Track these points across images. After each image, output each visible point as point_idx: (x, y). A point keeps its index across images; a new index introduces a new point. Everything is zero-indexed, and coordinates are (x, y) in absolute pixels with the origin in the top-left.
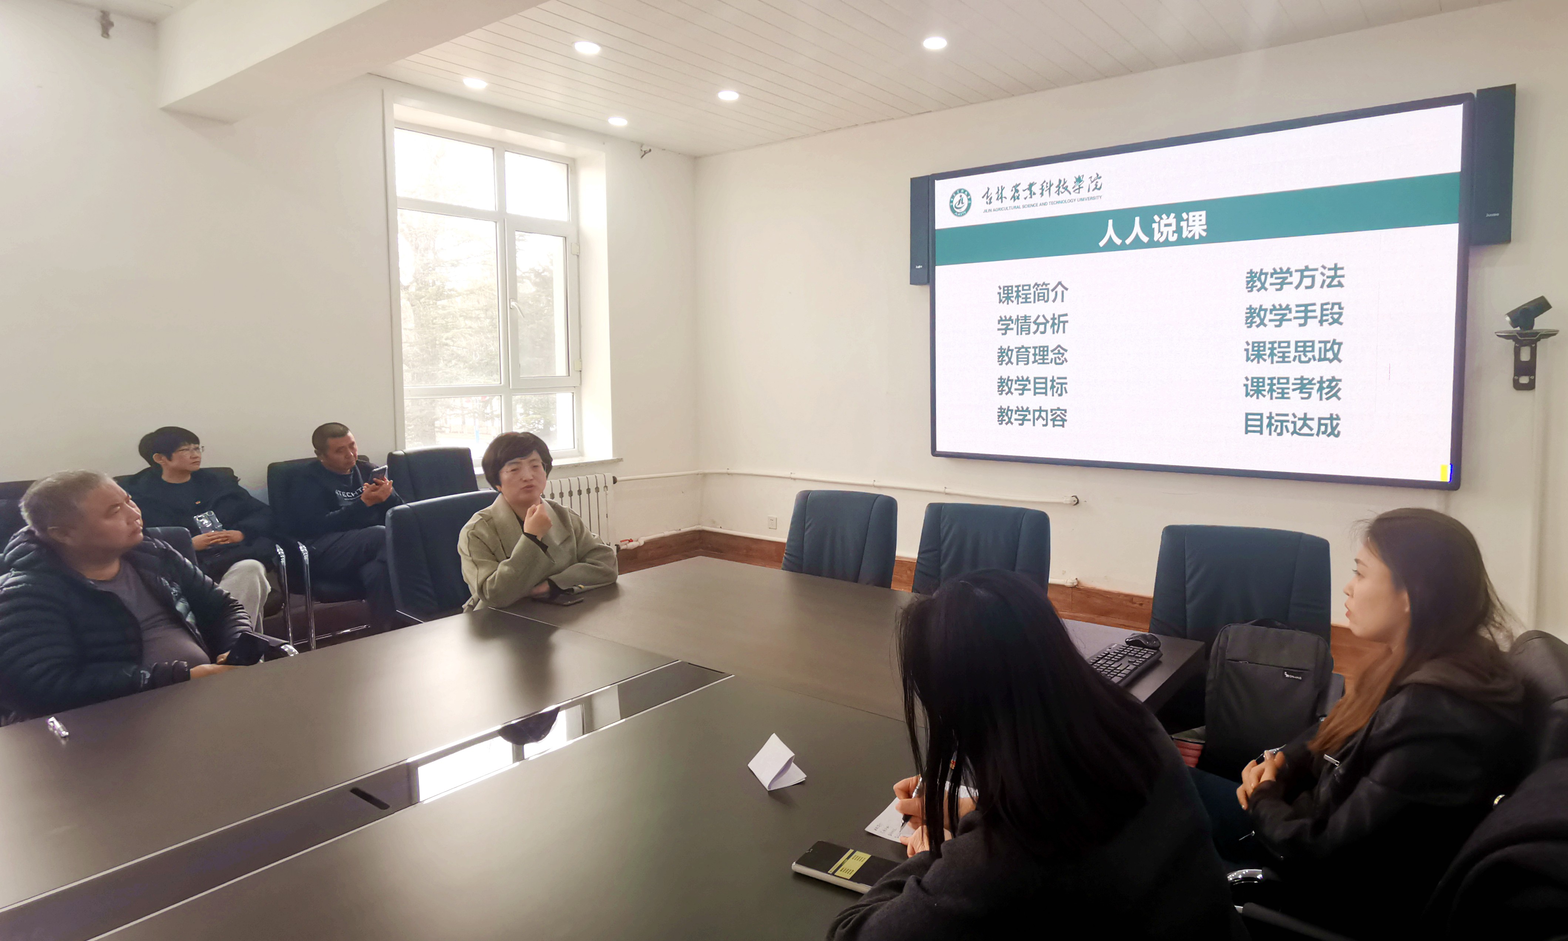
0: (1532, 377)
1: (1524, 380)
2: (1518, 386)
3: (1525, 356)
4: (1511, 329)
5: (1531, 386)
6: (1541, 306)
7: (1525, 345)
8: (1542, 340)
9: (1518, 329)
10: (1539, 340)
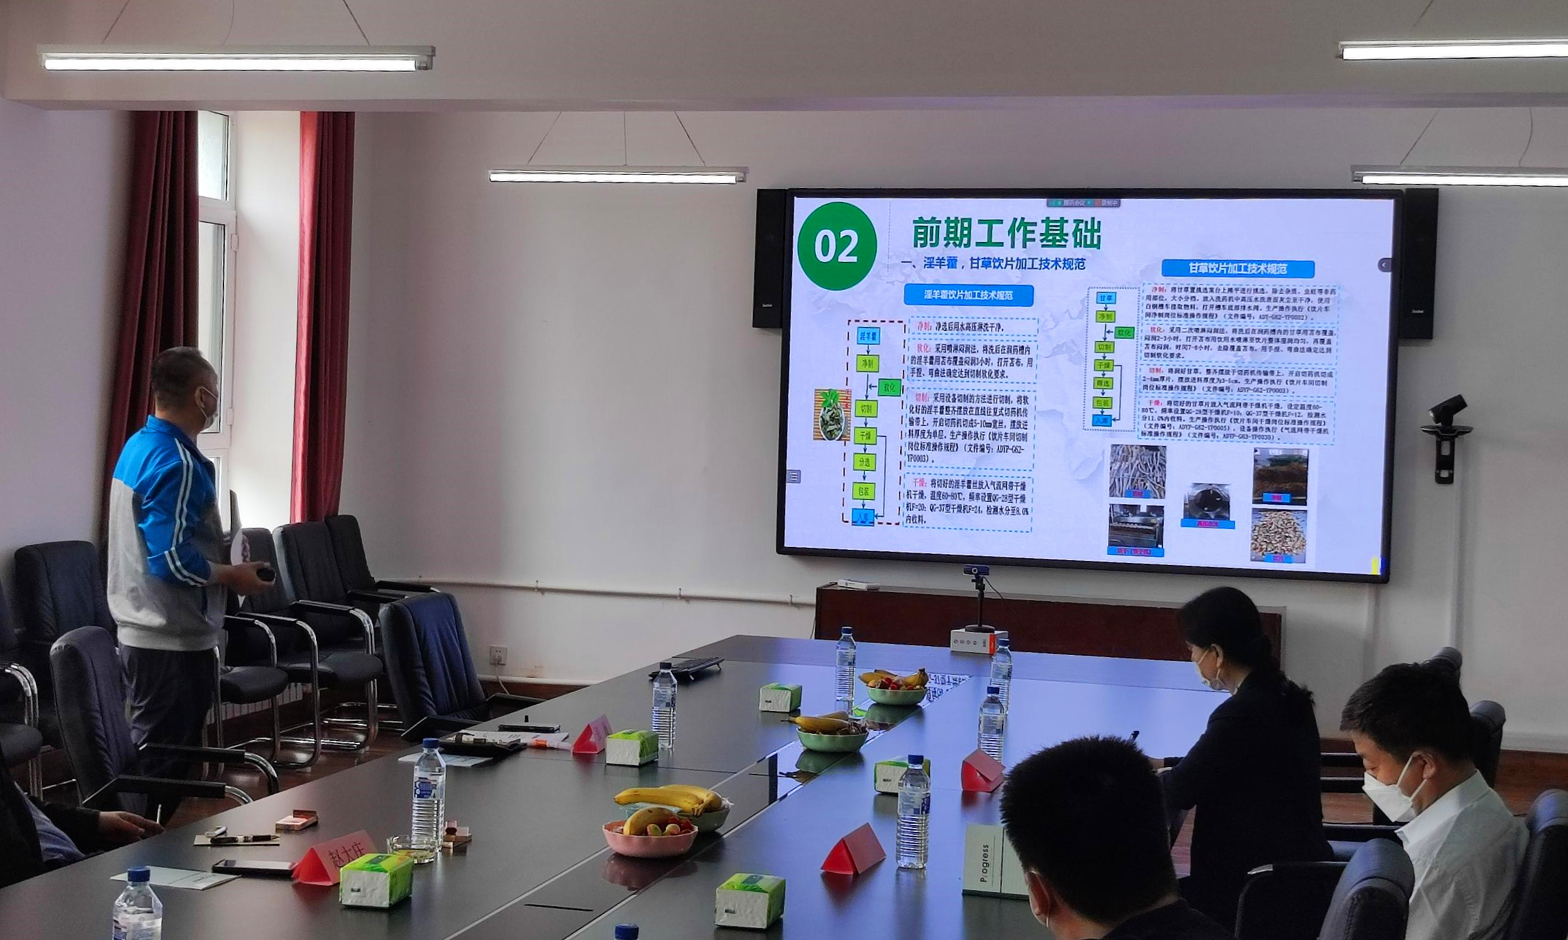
0: (1451, 472)
1: (1445, 474)
2: (1440, 480)
3: (1446, 451)
4: (1434, 424)
5: (1449, 480)
6: (1458, 404)
7: (1446, 440)
8: (1459, 436)
9: (1440, 424)
10: (1456, 436)
